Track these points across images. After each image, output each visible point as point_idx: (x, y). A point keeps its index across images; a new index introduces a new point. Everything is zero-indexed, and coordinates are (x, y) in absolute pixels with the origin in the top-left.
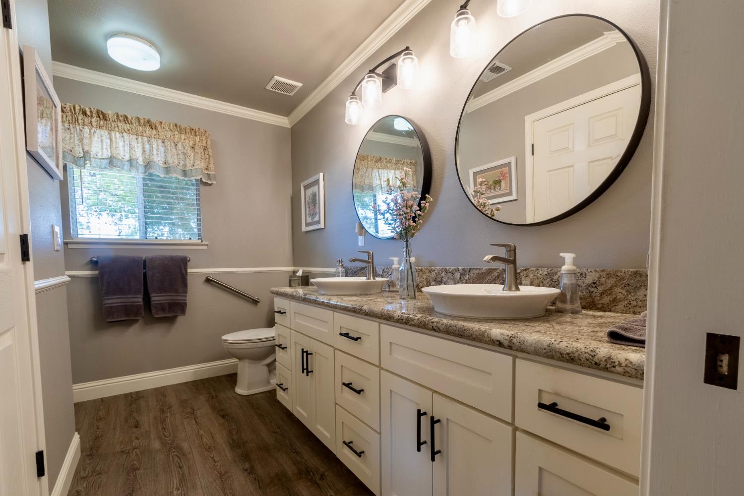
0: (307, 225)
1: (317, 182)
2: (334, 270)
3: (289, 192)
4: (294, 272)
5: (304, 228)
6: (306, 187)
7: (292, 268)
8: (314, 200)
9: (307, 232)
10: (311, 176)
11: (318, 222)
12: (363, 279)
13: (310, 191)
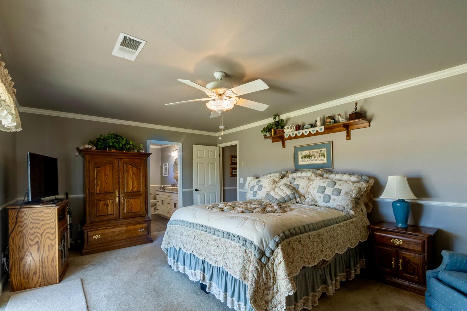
0: (165, 174)
1: (167, 165)
2: (169, 186)
3: (160, 165)
4: (161, 186)
5: (164, 175)
6: (165, 165)
7: (161, 185)
8: (166, 169)
9: (165, 176)
10: (165, 163)
11: (167, 174)
12: (174, 188)
13: (165, 166)
